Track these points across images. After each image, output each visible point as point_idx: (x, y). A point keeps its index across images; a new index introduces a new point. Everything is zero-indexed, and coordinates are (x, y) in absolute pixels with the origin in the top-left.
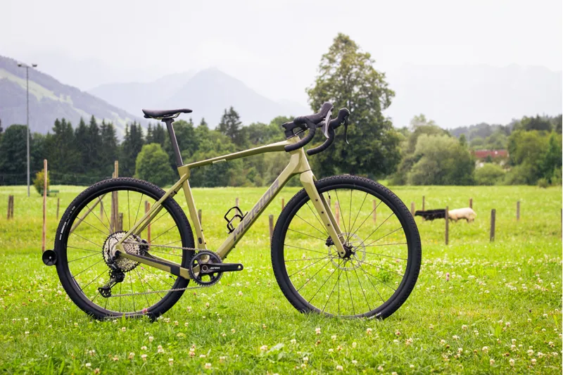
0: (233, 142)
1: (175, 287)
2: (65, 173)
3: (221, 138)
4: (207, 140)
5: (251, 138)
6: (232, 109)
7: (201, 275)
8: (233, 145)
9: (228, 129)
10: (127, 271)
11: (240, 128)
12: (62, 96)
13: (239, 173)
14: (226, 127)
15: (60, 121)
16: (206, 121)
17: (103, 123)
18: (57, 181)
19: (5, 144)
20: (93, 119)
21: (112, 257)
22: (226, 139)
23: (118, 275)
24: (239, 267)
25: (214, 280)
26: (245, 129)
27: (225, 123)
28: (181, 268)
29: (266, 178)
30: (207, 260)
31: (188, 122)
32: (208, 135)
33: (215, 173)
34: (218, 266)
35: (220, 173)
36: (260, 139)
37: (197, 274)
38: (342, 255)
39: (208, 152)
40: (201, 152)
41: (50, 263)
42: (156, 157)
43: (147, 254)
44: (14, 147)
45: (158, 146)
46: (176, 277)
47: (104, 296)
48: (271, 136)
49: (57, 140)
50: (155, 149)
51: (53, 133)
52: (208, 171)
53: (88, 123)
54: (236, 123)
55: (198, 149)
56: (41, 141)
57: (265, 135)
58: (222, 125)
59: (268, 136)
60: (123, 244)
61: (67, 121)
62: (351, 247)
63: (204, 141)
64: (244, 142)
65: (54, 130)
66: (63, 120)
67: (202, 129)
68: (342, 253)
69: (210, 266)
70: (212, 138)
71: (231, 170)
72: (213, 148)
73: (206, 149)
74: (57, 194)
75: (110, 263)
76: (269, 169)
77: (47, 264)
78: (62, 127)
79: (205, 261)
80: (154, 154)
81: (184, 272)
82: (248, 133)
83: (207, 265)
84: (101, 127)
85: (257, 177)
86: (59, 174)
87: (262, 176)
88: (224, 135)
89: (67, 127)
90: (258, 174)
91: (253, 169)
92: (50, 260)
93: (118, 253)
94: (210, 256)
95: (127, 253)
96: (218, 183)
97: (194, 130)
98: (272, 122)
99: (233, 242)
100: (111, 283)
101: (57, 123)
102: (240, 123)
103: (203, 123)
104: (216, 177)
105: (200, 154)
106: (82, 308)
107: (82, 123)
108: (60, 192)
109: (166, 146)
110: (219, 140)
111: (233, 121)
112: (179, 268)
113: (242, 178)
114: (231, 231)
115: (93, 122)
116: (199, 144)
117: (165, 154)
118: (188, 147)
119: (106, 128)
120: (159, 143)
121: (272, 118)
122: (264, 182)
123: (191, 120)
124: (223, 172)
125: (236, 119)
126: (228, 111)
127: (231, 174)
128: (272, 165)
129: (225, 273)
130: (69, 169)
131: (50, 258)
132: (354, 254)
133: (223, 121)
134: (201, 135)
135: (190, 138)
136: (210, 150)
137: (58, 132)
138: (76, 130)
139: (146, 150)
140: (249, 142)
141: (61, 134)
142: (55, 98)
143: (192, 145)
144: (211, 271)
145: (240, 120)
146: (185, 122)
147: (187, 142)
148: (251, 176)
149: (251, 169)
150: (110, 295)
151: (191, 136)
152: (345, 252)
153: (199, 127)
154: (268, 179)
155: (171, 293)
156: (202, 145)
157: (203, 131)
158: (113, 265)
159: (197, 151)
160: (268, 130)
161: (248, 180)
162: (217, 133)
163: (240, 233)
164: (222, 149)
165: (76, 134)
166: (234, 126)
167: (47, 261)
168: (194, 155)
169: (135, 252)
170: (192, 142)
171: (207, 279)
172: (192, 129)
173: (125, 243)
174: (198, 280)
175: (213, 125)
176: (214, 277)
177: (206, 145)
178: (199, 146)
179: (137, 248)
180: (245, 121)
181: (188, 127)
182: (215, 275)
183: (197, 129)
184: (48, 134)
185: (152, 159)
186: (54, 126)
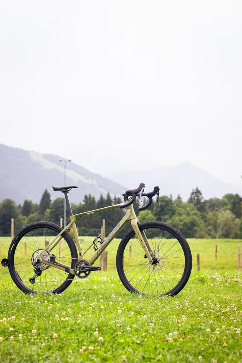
0: (197, 210)
1: (68, 278)
2: (91, 228)
3: (190, 207)
4: (181, 208)
5: (209, 208)
6: (197, 189)
7: (80, 272)
8: (198, 212)
9: (194, 202)
10: (44, 270)
11: (202, 201)
12: (90, 179)
13: (201, 229)
14: (193, 200)
15: (88, 196)
16: (181, 196)
17: (115, 197)
18: (85, 234)
19: (53, 210)
20: (108, 194)
21: (35, 262)
22: (193, 208)
23: (38, 272)
24: (99, 268)
25: (87, 275)
26: (206, 202)
27: (193, 198)
28: (70, 269)
29: (219, 233)
30: (83, 265)
31: (169, 197)
32: (181, 205)
33: (186, 230)
34: (88, 268)
35: (189, 230)
36: (216, 208)
37: (78, 272)
38: (151, 263)
39: (181, 216)
40: (177, 216)
41: (5, 265)
42: (148, 219)
43: (54, 262)
44: (58, 212)
45: (150, 212)
46: (68, 274)
47: (32, 283)
48: (223, 206)
49: (86, 207)
50: (147, 214)
51: (83, 203)
52: (181, 229)
53: (105, 197)
54: (200, 197)
55: (175, 214)
56: (75, 208)
57: (219, 205)
58: (191, 199)
59: (221, 206)
60: (41, 256)
61: (92, 196)
62: (157, 259)
63: (179, 209)
64: (205, 210)
65: (84, 201)
66: (90, 195)
67: (177, 202)
68: (151, 262)
69: (84, 268)
70: (184, 207)
71: (196, 228)
72: (184, 214)
73: (180, 214)
74: (83, 241)
75: (34, 265)
76: (221, 227)
77: (4, 266)
78: (89, 199)
79: (82, 265)
80: (147, 217)
81: (72, 271)
82: (208, 204)
83: (83, 267)
84: (114, 199)
85: (213, 233)
86: (87, 229)
87: (216, 232)
88: (192, 205)
89: (92, 200)
90: (214, 231)
91: (210, 227)
92: (5, 264)
93: (38, 260)
94: (85, 262)
95: (43, 260)
96: (187, 236)
97: (173, 202)
98: (224, 197)
99: (97, 256)
100: (35, 276)
101: (86, 197)
102: (202, 198)
103: (179, 198)
104: (186, 232)
105: (176, 217)
106: (21, 289)
107: (102, 198)
108: (85, 240)
109: (154, 212)
110: (188, 209)
111: (198, 196)
112: (69, 268)
113: (203, 233)
114: (96, 250)
115: (108, 196)
116: (175, 211)
117: (154, 217)
118: (168, 213)
119: (117, 200)
120: (150, 210)
121: (224, 194)
122: (217, 236)
123: (171, 195)
124: (190, 229)
125: (199, 195)
126: (195, 190)
127: (196, 231)
128: (222, 225)
129: (92, 272)
130: (93, 227)
131: (5, 262)
132: (158, 262)
133: (191, 196)
134: (177, 205)
135: (170, 207)
136: (182, 215)
137: (86, 202)
138: (98, 201)
139: (142, 214)
140: (208, 210)
141: (88, 204)
142: (86, 181)
143: (171, 212)
144: (86, 270)
145: (203, 195)
146: (167, 197)
147: (168, 210)
148: (209, 232)
149: (209, 227)
150: (34, 283)
151: (170, 205)
152: (152, 261)
153: (176, 200)
154: (220, 234)
155: (66, 282)
156: (177, 211)
157: (178, 203)
158: (35, 267)
159: (174, 216)
160: (221, 202)
161: (207, 235)
162: (188, 204)
163: (100, 251)
164: (190, 214)
165: (98, 204)
166: (198, 200)
167: (4, 264)
168: (173, 218)
169: (48, 260)
170: (171, 210)
171: (83, 275)
172: (171, 201)
173: (43, 255)
174: (79, 275)
175: (185, 199)
176: (86, 273)
177: (180, 212)
178: (175, 212)
179: (49, 258)
180: (206, 196)
181: (169, 200)
182: (87, 272)
183: (175, 202)
184: (80, 204)
185: (145, 220)
186: (84, 199)
